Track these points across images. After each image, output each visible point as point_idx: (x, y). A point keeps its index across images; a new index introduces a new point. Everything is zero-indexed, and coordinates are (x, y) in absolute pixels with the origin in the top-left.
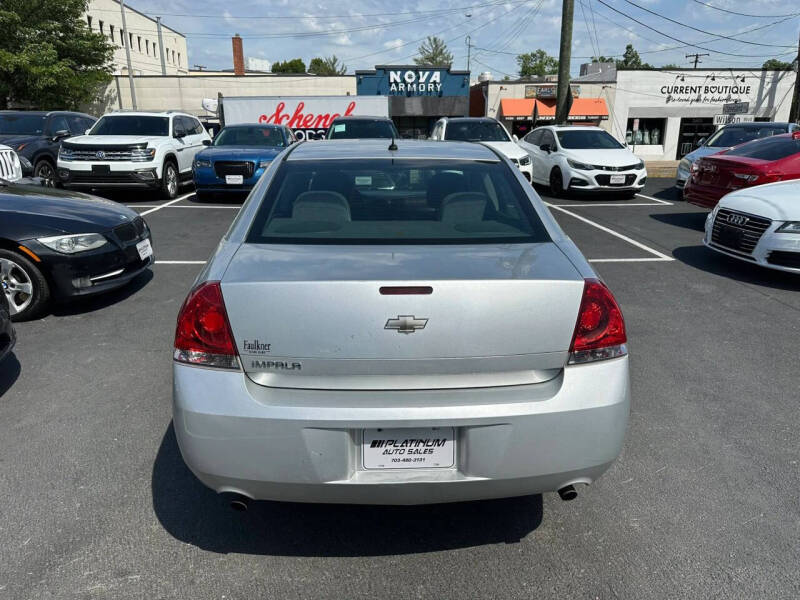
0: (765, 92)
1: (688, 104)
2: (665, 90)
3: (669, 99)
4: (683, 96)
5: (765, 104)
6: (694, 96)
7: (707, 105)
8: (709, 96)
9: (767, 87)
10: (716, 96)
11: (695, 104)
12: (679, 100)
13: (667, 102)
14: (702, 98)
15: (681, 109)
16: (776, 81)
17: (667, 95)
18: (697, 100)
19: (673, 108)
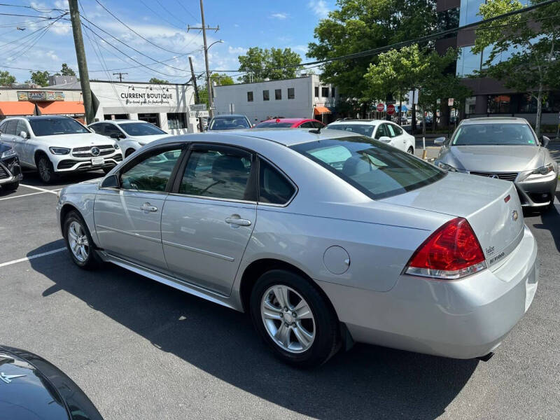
0: (180, 98)
1: (139, 105)
2: (123, 96)
3: (127, 102)
4: (136, 100)
5: (182, 105)
6: (142, 100)
7: (150, 105)
8: (151, 99)
9: (181, 95)
10: (155, 100)
11: (144, 105)
12: (134, 102)
13: (127, 103)
14: (147, 101)
15: (136, 108)
16: (184, 91)
17: (125, 99)
18: (145, 102)
19: (131, 108)
